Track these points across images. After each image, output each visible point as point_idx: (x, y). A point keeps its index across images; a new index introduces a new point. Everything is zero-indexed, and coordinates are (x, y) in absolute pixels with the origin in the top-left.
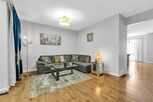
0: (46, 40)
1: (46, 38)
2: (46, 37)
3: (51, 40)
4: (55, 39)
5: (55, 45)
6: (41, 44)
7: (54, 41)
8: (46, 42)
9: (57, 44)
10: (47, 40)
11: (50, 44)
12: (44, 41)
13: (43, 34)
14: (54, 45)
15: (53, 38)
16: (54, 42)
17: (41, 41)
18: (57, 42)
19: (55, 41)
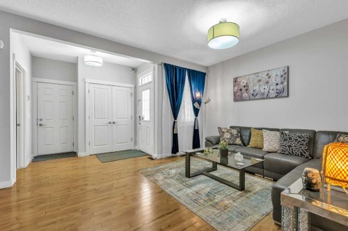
0: (244, 89)
1: (245, 84)
2: (243, 82)
3: (257, 88)
4: (267, 83)
5: (268, 97)
6: (236, 100)
7: (263, 89)
8: (245, 95)
9: (273, 94)
10: (247, 90)
11: (254, 97)
12: (239, 93)
13: (237, 78)
14: (263, 98)
15: (260, 80)
16: (262, 91)
17: (235, 94)
18: (272, 88)
19: (266, 87)
